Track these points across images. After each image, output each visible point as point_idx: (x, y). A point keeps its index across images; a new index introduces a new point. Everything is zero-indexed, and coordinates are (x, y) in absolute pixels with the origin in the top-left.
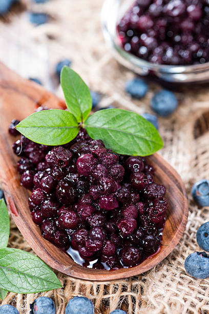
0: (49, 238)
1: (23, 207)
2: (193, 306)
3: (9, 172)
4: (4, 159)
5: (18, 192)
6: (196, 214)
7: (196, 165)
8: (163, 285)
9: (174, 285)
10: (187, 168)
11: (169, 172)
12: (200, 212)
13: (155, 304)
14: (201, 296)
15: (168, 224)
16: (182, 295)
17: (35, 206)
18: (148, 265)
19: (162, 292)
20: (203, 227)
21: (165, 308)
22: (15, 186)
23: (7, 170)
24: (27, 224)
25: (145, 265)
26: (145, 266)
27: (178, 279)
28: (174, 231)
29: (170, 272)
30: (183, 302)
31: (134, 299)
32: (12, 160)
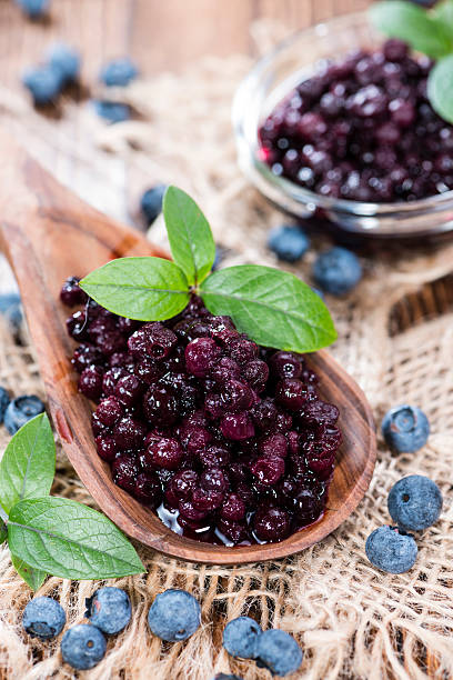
0: (125, 485)
1: (80, 428)
2: (378, 617)
3: (58, 368)
4: (51, 343)
5: (73, 403)
6: (388, 465)
7: (390, 382)
8: (326, 579)
9: (346, 580)
10: (374, 384)
11: (345, 385)
12: (394, 462)
13: (312, 611)
14: (391, 603)
15: (338, 474)
16: (358, 598)
17: (103, 431)
18: (302, 541)
19: (324, 591)
20: (401, 484)
21: (327, 616)
22: (67, 392)
23: (56, 362)
24: (87, 458)
25: (296, 540)
26: (296, 543)
27: (352, 571)
28: (349, 486)
29: (338, 559)
30: (360, 609)
31: (271, 604)
32: (65, 346)
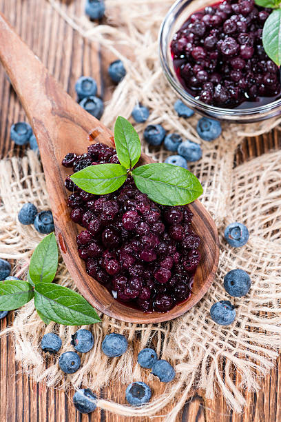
1: (71, 243)
2: (214, 352)
3: (60, 207)
4: (57, 193)
5: (67, 227)
6: (227, 253)
7: (232, 197)
8: (190, 328)
9: (200, 329)
10: (223, 205)
12: (230, 251)
13: (181, 349)
14: (221, 342)
16: (205, 340)
17: (82, 245)
19: (188, 336)
21: (188, 352)
22: (65, 221)
23: (59, 204)
24: (74, 261)
26: (175, 314)
27: (203, 322)
29: (197, 314)
30: (205, 348)
31: (163, 337)
32: (64, 193)
